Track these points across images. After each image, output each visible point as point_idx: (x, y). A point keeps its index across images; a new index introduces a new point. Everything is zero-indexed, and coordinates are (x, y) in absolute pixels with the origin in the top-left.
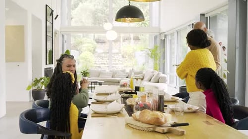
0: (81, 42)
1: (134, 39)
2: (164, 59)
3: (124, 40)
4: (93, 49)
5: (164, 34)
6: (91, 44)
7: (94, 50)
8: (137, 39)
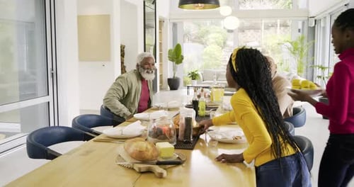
0: (207, 31)
1: (280, 26)
2: (313, 56)
3: (267, 27)
4: (222, 41)
5: (313, 19)
6: (218, 35)
7: (224, 43)
8: (285, 25)
